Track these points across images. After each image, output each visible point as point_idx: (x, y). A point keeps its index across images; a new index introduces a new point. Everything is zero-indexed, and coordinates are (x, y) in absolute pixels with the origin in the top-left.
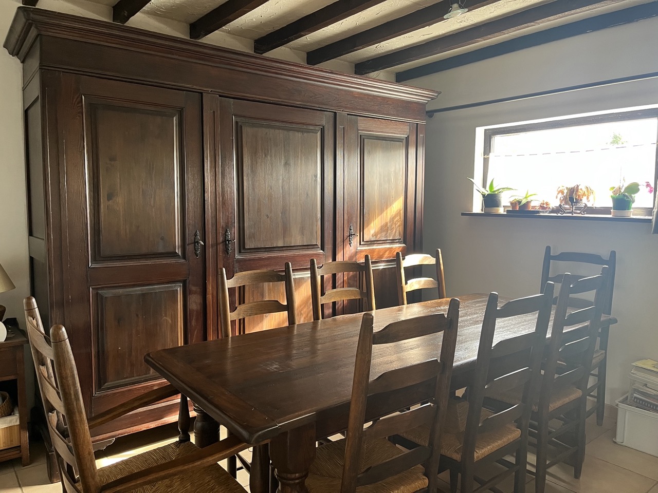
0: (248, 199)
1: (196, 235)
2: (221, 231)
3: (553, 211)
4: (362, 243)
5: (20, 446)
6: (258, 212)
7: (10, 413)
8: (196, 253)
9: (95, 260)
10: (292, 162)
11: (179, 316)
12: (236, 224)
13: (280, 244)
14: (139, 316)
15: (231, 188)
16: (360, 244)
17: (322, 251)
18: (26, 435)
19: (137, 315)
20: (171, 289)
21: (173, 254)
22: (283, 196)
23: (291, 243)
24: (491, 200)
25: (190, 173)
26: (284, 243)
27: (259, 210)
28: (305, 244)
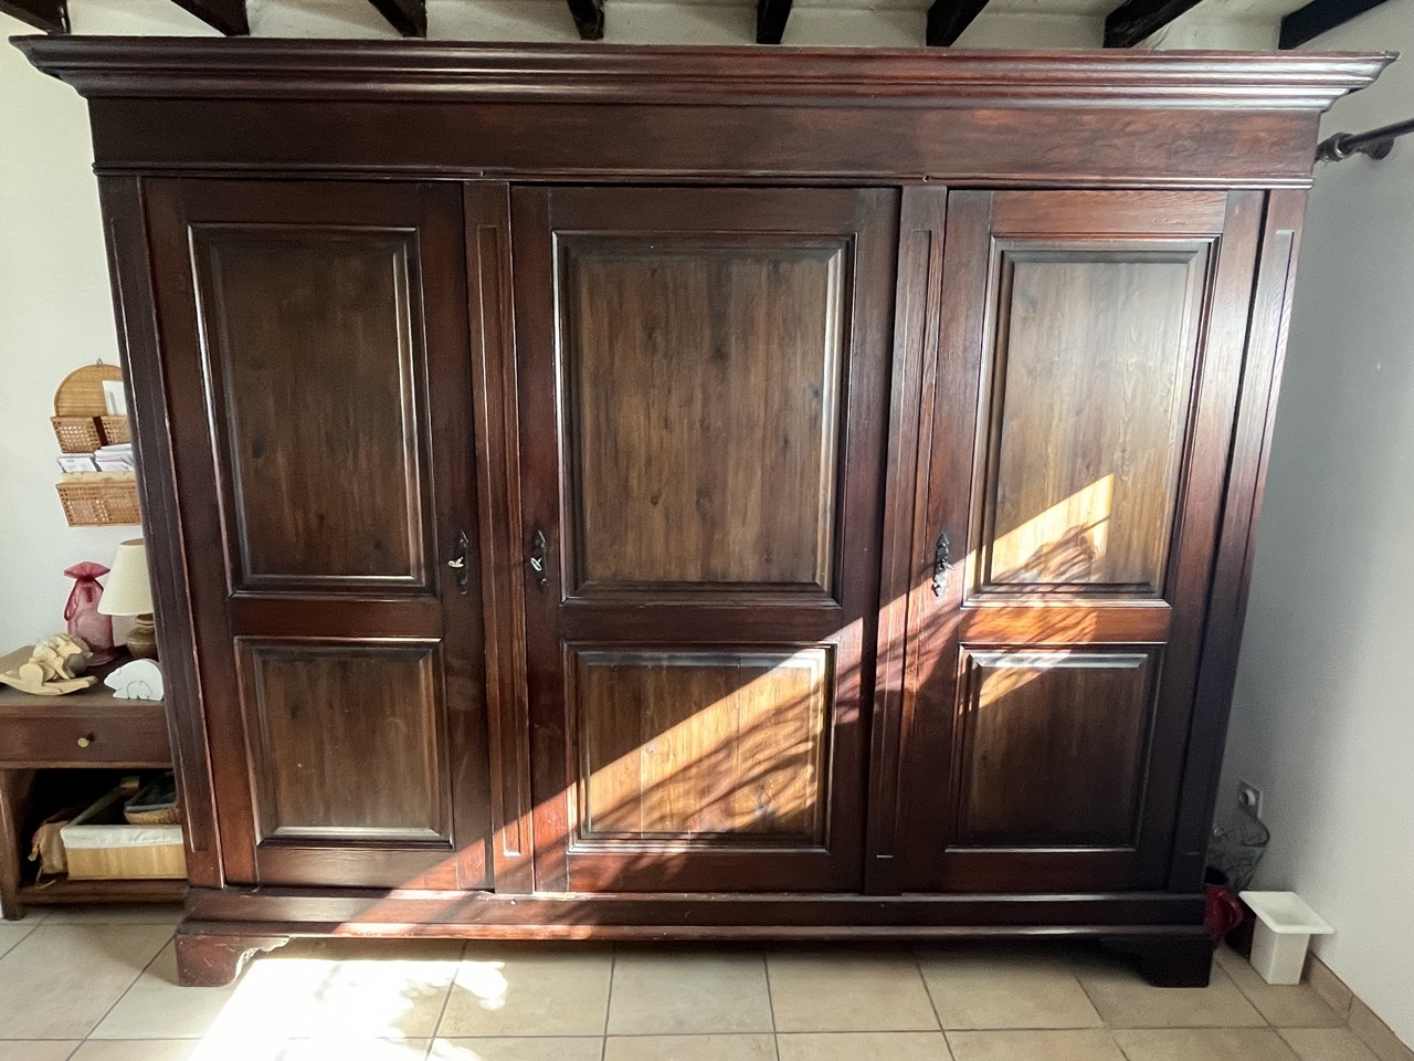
4: (983, 587)
10: (734, 349)
11: (425, 720)
12: (563, 519)
13: (694, 574)
14: (335, 706)
16: (976, 592)
17: (832, 603)
19: (331, 707)
23: (728, 574)
26: (705, 574)
28: (773, 580)
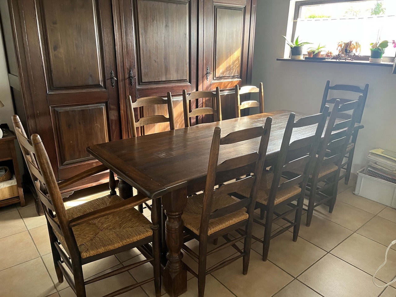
0: (143, 49)
1: (111, 74)
2: (126, 71)
3: (334, 58)
4: (214, 78)
5: (19, 196)
6: (149, 58)
7: (11, 178)
8: (112, 85)
9: (50, 89)
10: (170, 24)
11: (105, 123)
12: (136, 67)
13: (164, 79)
14: (81, 123)
15: (132, 43)
16: (213, 79)
17: (189, 84)
18: (21, 191)
19: (80, 123)
20: (99, 107)
21: (98, 86)
22: (165, 48)
23: (170, 78)
24: (296, 51)
25: (105, 33)
26: (166, 79)
27: (150, 57)
28: (179, 79)
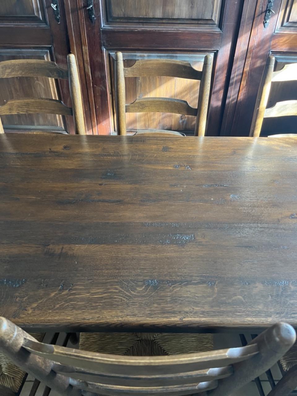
4: (285, 24)
8: (56, 18)
11: (50, 83)
16: (282, 25)
17: (218, 30)
20: (38, 55)
28: (193, 18)
